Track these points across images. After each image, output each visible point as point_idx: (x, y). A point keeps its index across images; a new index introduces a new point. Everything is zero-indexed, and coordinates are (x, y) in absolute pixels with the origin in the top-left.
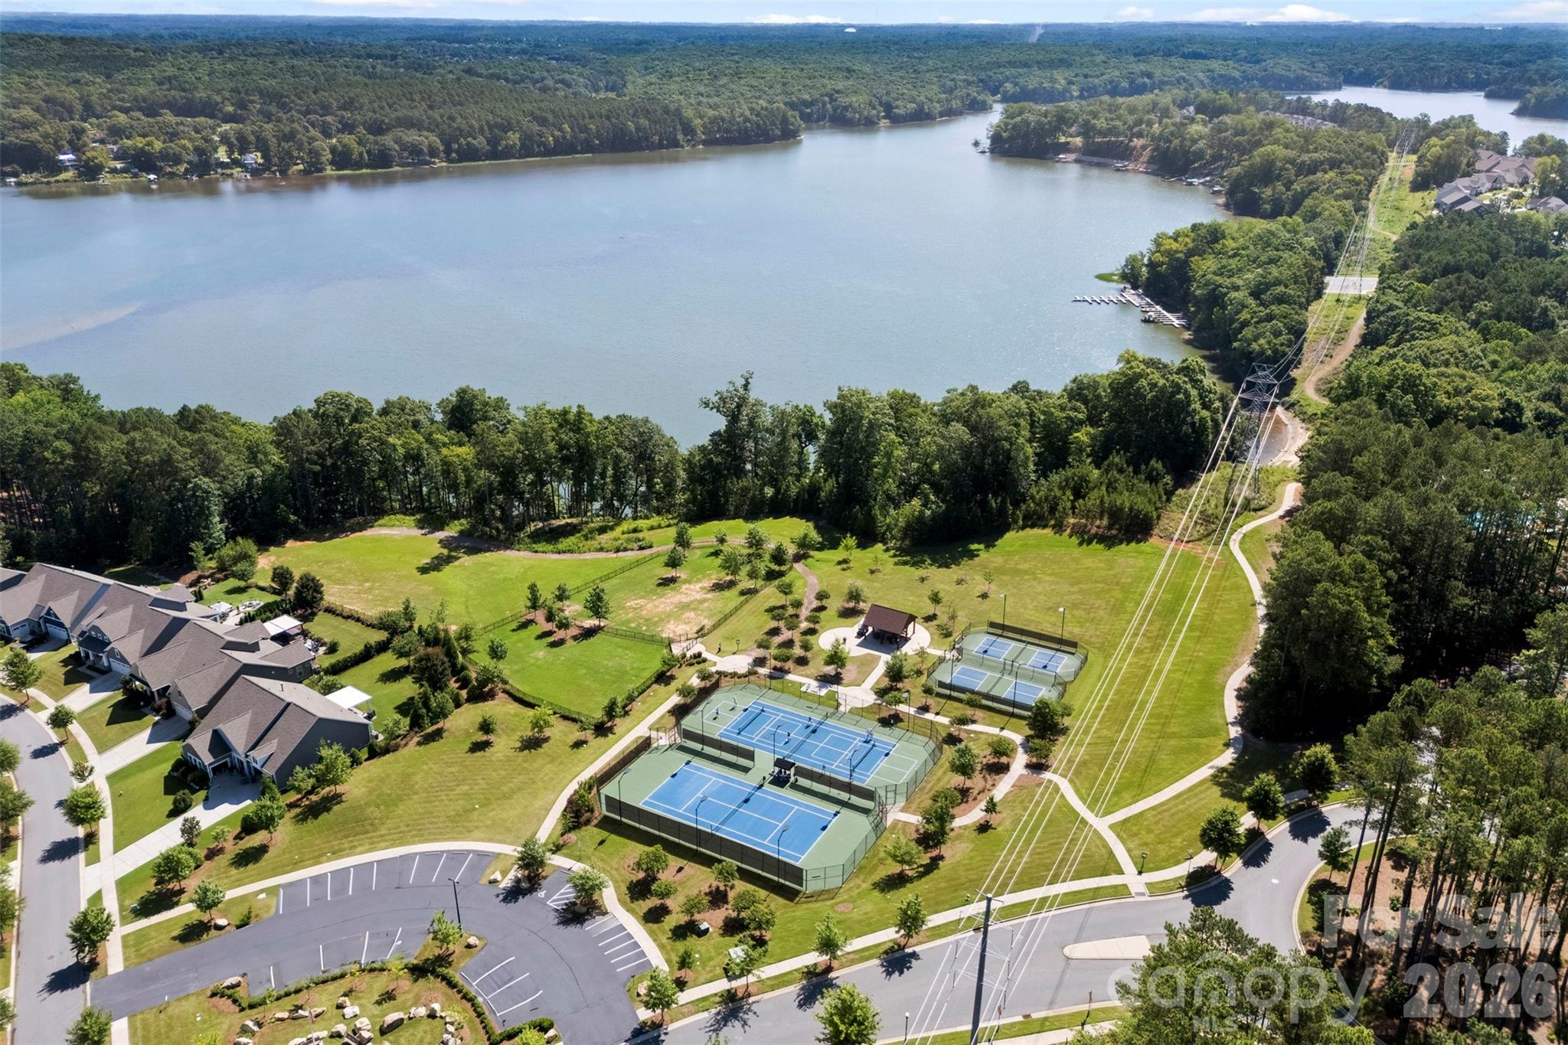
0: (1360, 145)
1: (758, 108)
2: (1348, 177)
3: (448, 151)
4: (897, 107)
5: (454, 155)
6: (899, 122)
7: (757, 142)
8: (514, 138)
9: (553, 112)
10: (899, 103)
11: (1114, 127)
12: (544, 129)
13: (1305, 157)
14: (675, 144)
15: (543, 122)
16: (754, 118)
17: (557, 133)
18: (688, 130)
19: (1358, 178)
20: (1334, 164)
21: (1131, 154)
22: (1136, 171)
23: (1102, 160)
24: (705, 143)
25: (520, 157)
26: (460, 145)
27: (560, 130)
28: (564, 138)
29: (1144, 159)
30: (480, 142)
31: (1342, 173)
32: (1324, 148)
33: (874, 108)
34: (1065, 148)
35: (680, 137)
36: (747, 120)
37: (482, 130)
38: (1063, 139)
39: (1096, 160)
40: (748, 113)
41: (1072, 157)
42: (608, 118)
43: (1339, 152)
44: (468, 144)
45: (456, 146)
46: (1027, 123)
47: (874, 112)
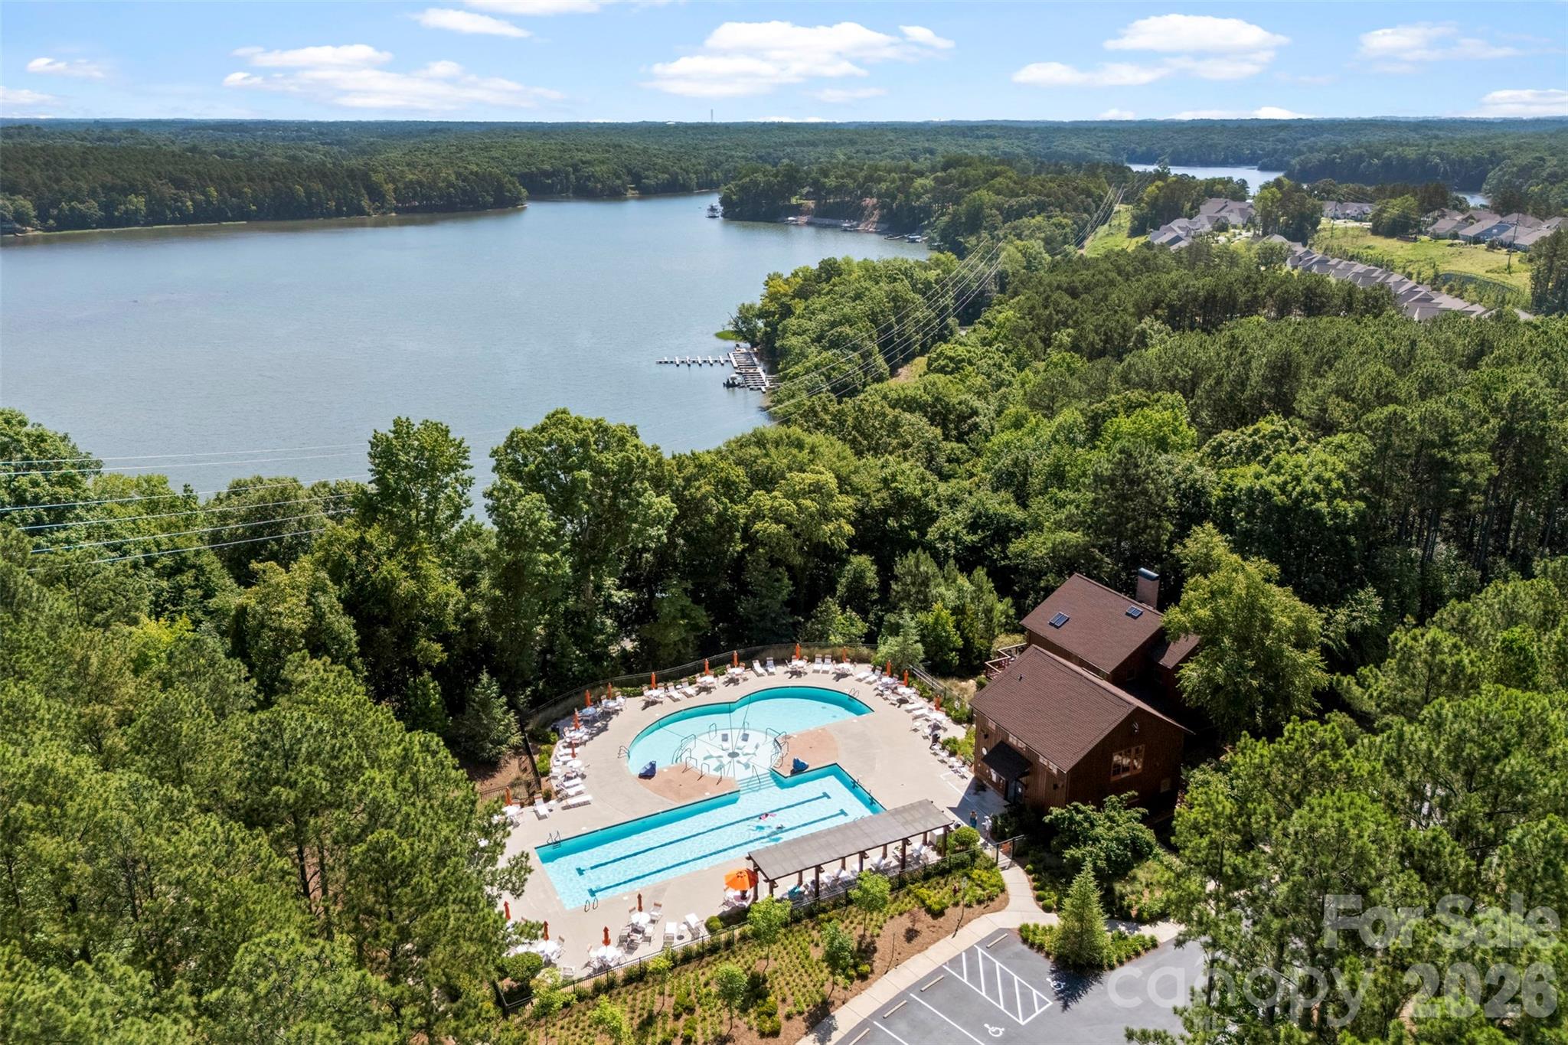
0: (1075, 189)
1: (466, 173)
2: (1053, 220)
3: (43, 216)
4: (647, 178)
5: (51, 222)
6: (647, 192)
7: (463, 210)
8: (138, 202)
9: (198, 173)
10: (650, 173)
11: (843, 185)
12: (181, 193)
13: (1013, 202)
14: (361, 212)
15: (179, 183)
16: (460, 183)
17: (200, 197)
18: (376, 194)
19: (1065, 221)
20: (1041, 208)
21: (862, 214)
22: (867, 232)
23: (833, 222)
24: (397, 210)
25: (146, 224)
26: (61, 210)
27: (204, 193)
28: (209, 202)
29: (875, 218)
30: (92, 207)
31: (1050, 217)
32: (1034, 191)
33: (619, 177)
34: (797, 210)
35: (365, 203)
36: (450, 185)
37: (93, 193)
38: (794, 201)
39: (827, 221)
40: (453, 177)
41: (804, 219)
42: (271, 180)
43: (1048, 196)
44: (72, 209)
45: (55, 212)
46: (756, 183)
47: (619, 182)
